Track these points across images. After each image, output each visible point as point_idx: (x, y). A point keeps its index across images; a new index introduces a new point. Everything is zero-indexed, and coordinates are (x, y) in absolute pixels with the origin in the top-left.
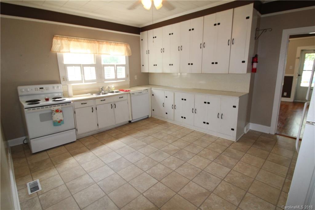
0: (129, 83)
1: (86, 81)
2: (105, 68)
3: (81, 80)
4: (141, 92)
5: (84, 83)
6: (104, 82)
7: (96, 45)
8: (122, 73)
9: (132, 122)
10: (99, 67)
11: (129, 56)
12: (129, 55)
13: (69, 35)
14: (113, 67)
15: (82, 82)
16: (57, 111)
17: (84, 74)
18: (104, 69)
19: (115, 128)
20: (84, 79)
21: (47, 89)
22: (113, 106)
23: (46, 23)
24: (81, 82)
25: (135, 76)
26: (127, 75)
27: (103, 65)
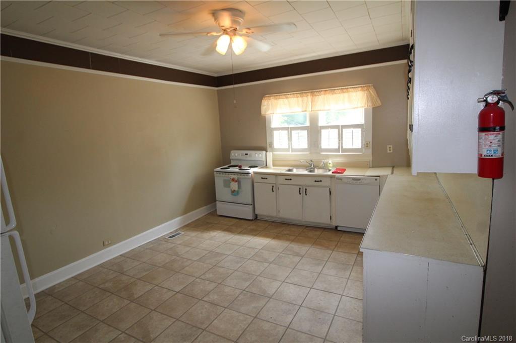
0: (370, 158)
1: (293, 150)
2: (323, 131)
3: (287, 147)
4: (359, 179)
5: (290, 153)
6: (319, 153)
7: (308, 99)
8: (354, 140)
9: (339, 229)
10: (314, 131)
11: (373, 108)
12: (374, 106)
13: (279, 91)
14: (337, 130)
15: (289, 151)
16: (233, 180)
17: (291, 140)
18: (321, 132)
19: (307, 227)
20: (291, 147)
21: (250, 156)
22: (302, 191)
23: (255, 85)
24: (287, 150)
25: (388, 146)
26: (365, 145)
27: (320, 127)
